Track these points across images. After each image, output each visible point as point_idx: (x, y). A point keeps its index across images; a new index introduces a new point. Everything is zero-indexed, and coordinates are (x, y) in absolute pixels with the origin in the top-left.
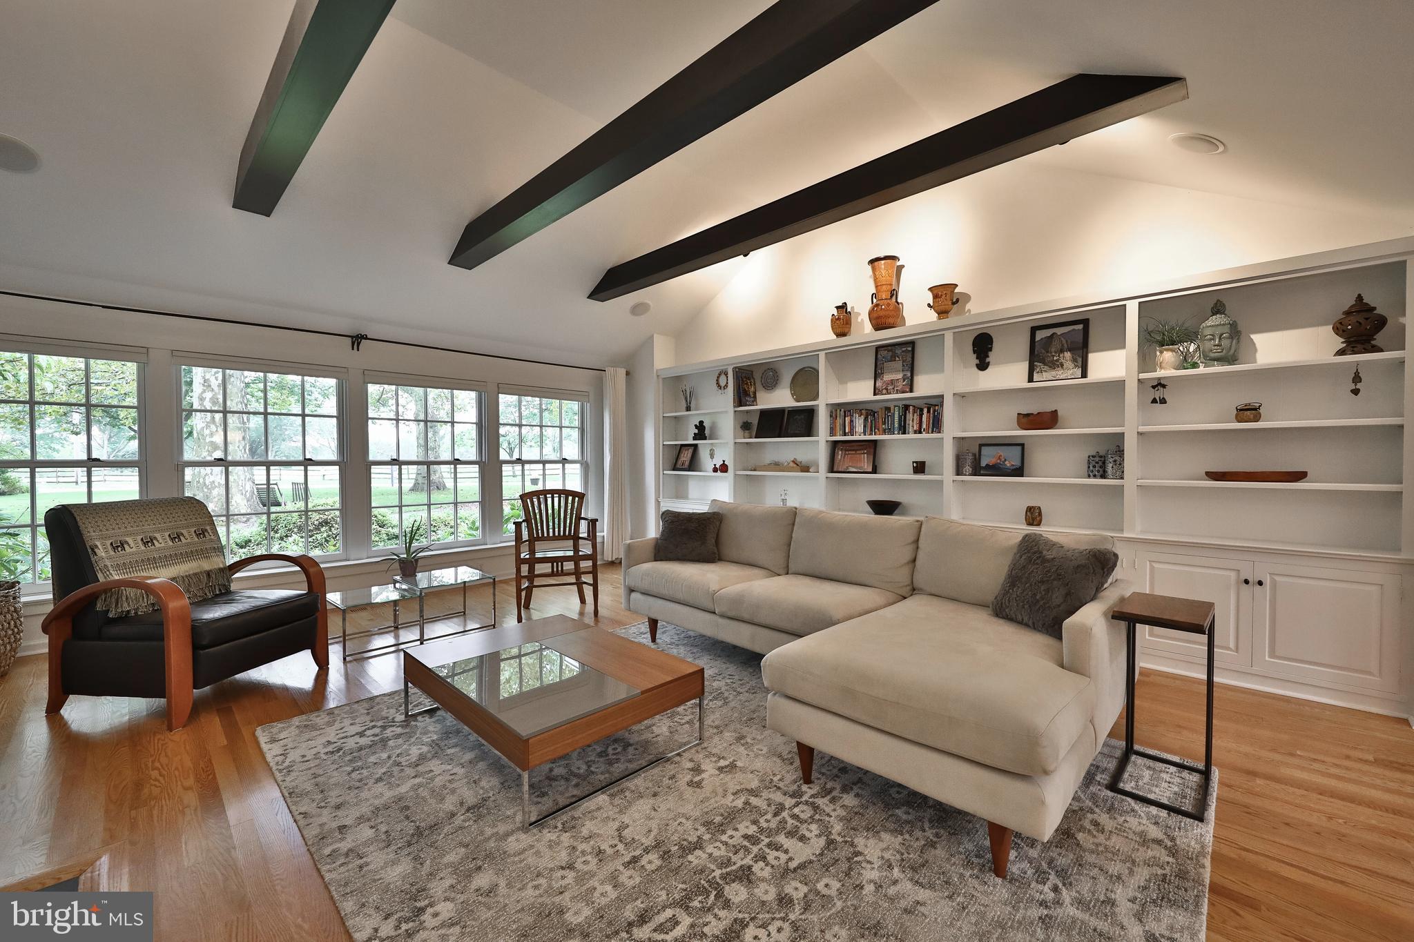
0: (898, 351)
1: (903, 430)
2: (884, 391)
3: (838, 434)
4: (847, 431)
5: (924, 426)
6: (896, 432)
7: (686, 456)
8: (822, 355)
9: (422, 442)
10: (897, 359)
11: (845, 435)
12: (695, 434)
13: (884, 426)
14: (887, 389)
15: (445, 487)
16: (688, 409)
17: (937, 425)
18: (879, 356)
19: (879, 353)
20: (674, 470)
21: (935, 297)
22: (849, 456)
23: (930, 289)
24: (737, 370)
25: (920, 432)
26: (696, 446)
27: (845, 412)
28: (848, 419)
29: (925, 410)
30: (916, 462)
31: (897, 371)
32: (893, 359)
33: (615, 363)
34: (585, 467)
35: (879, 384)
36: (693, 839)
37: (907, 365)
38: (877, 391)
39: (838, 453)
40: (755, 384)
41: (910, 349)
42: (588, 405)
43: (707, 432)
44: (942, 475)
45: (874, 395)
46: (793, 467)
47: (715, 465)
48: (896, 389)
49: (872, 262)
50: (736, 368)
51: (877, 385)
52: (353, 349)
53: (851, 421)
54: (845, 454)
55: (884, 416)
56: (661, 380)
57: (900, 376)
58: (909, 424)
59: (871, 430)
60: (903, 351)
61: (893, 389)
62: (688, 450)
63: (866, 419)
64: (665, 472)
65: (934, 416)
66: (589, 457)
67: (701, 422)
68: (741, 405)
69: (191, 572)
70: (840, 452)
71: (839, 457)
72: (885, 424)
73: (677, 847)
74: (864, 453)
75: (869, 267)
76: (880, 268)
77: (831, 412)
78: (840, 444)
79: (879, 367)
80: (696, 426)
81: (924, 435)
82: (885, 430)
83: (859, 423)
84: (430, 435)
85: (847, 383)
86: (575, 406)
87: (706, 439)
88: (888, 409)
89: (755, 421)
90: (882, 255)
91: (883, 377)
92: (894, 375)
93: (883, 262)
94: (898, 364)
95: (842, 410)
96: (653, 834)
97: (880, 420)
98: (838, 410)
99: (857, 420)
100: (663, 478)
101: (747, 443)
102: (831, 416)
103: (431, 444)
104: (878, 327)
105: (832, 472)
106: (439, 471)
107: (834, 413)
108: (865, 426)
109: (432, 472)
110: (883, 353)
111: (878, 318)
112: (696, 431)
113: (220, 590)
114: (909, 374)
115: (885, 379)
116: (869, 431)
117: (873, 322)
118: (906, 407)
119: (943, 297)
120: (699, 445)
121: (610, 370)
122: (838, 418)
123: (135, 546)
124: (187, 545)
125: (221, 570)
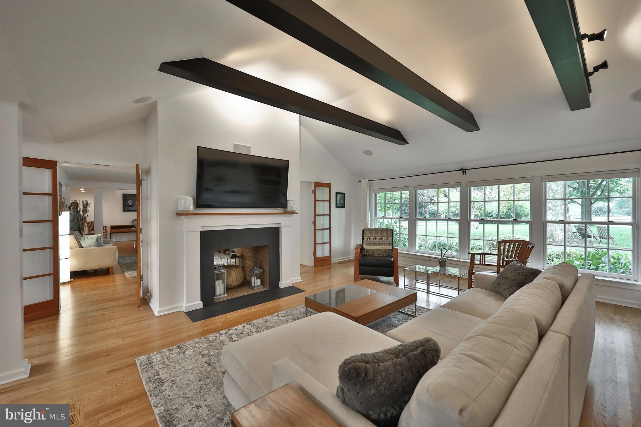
42: (639, 179)
66: (639, 221)
69: (382, 248)
113: (388, 255)
123: (372, 239)
124: (383, 241)
125: (389, 250)
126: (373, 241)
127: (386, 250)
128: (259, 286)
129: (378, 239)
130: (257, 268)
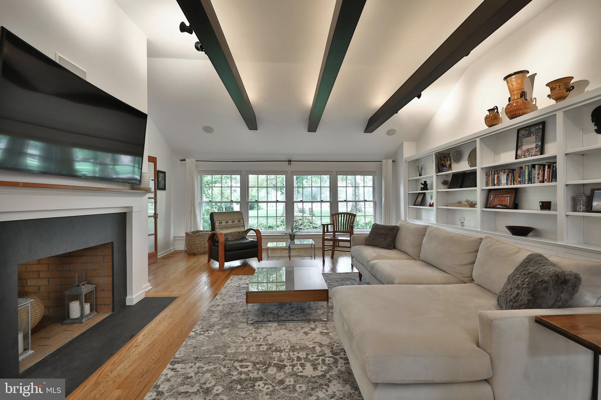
0: (533, 130)
1: (530, 180)
2: (523, 157)
3: (491, 185)
4: (496, 183)
5: (546, 178)
6: (526, 183)
7: (420, 199)
8: (478, 140)
9: (354, 193)
10: (532, 135)
11: (494, 186)
12: (421, 188)
13: (519, 179)
14: (524, 155)
15: (362, 211)
16: (420, 175)
17: (554, 177)
18: (520, 135)
19: (520, 133)
20: (414, 205)
21: (552, 89)
22: (498, 198)
23: (547, 85)
24: (437, 154)
25: (543, 182)
26: (424, 194)
27: (494, 172)
28: (496, 176)
29: (546, 167)
30: (541, 202)
31: (532, 143)
32: (529, 135)
33: (387, 157)
34: (375, 203)
35: (519, 152)
36: (282, 348)
37: (539, 138)
38: (518, 157)
39: (491, 197)
40: (450, 160)
41: (541, 127)
42: (376, 177)
43: (428, 187)
44: (556, 211)
45: (515, 159)
46: (465, 205)
47: (430, 203)
48: (530, 154)
49: (506, 78)
50: (437, 153)
51: (518, 153)
52: (289, 165)
53: (498, 177)
54: (495, 197)
55: (519, 173)
56: (407, 163)
57: (534, 146)
58: (534, 177)
59: (511, 182)
60: (536, 129)
61: (529, 154)
62: (421, 195)
63: (508, 175)
64: (409, 206)
65: (553, 170)
66: (376, 200)
67: (425, 182)
68: (439, 172)
69: (235, 232)
70: (492, 196)
71: (491, 199)
72: (520, 178)
73: (275, 348)
74: (508, 197)
75: (505, 82)
76: (511, 81)
77: (487, 172)
78: (492, 191)
79: (520, 141)
80: (422, 184)
81: (546, 184)
82: (520, 181)
83: (503, 178)
84: (356, 191)
85: (500, 154)
86: (371, 177)
87: (428, 190)
88: (521, 168)
89: (449, 179)
90: (512, 72)
91: (522, 148)
92: (531, 144)
93: (513, 76)
94: (533, 138)
95: (493, 171)
96: (275, 341)
97: (517, 175)
98: (491, 171)
99: (502, 176)
100: (409, 210)
101: (447, 192)
102: (486, 175)
103: (357, 194)
104: (512, 117)
105: (486, 208)
106: (360, 204)
107: (488, 173)
108: (507, 180)
109: (357, 205)
110: (522, 132)
111: (510, 111)
112: (423, 186)
113: (242, 237)
114: (540, 144)
115: (523, 149)
116: (510, 182)
117: (508, 115)
118: (534, 166)
119: (557, 88)
120: (426, 193)
121: (384, 161)
122: (491, 176)
123: (224, 223)
124: (235, 224)
125: (243, 232)
126: (225, 225)
127: (239, 232)
128: (89, 315)
129: (230, 222)
130: (84, 284)
